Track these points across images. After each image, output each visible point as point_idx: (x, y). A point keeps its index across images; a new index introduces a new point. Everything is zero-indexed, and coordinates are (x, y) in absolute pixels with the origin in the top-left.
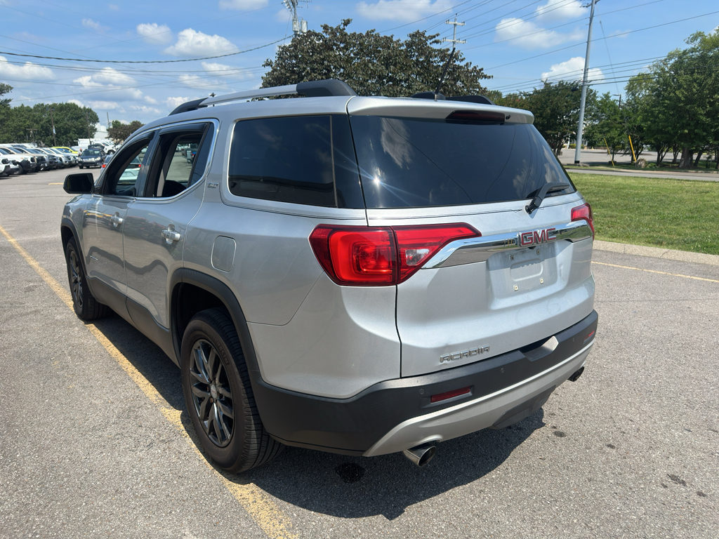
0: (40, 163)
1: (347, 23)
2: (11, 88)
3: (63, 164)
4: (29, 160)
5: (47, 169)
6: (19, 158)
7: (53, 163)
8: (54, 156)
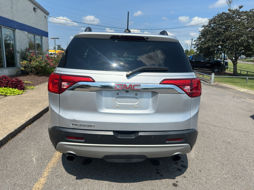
1: (241, 7)
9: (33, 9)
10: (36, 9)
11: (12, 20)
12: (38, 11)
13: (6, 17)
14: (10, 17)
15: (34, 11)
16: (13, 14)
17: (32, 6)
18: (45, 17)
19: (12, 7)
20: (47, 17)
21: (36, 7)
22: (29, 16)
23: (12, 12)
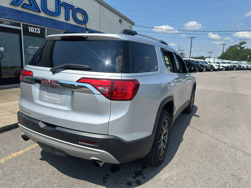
0: (233, 67)
2: (246, 43)
3: (244, 68)
4: (229, 66)
5: (237, 69)
6: (226, 65)
7: (239, 68)
8: (240, 65)
9: (119, 21)
10: (121, 21)
11: (99, 31)
12: (124, 22)
13: (94, 30)
14: (98, 29)
15: (120, 23)
16: (100, 27)
17: (118, 18)
18: (130, 27)
19: (100, 21)
20: (131, 27)
21: (121, 19)
22: (115, 27)
23: (100, 25)
